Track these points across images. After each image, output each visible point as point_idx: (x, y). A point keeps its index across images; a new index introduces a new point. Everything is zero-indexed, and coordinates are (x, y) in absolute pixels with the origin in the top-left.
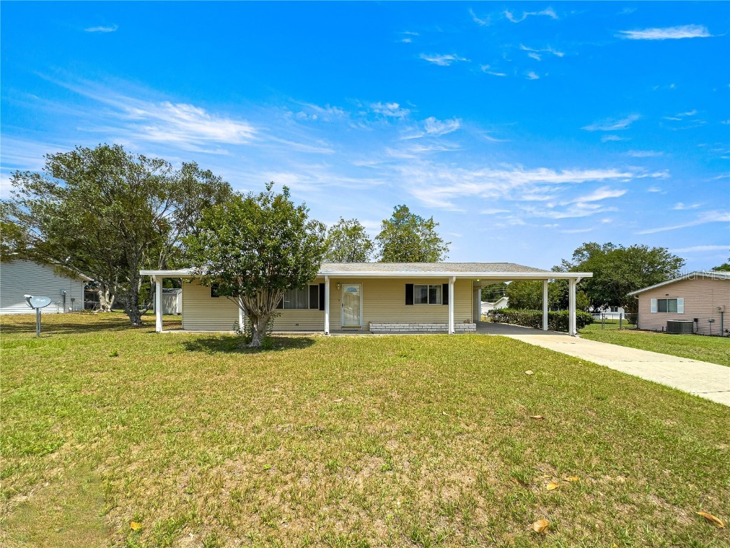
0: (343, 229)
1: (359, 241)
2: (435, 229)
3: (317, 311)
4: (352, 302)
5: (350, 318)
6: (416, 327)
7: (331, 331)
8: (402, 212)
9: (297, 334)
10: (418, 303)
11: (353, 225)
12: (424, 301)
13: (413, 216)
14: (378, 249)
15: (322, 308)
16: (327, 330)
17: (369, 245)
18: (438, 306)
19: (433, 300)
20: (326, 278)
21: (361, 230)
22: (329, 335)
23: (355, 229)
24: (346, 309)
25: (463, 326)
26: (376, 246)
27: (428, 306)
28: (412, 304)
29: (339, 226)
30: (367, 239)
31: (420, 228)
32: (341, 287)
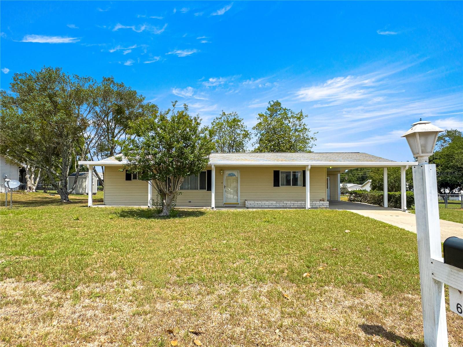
0: (224, 121)
1: (238, 131)
2: (304, 121)
3: (205, 191)
4: (232, 184)
5: (231, 196)
6: (282, 204)
7: (216, 207)
8: (275, 107)
9: (191, 209)
10: (283, 185)
11: (233, 118)
12: (288, 183)
13: (285, 110)
14: (254, 139)
15: (209, 189)
16: (213, 205)
17: (246, 135)
18: (299, 188)
19: (295, 183)
20: (213, 166)
21: (240, 121)
22: (215, 209)
23: (234, 120)
24: (227, 190)
25: (318, 203)
26: (253, 136)
27: (291, 188)
28: (279, 186)
29: (221, 118)
30: (245, 129)
31: (291, 120)
32: (223, 173)
